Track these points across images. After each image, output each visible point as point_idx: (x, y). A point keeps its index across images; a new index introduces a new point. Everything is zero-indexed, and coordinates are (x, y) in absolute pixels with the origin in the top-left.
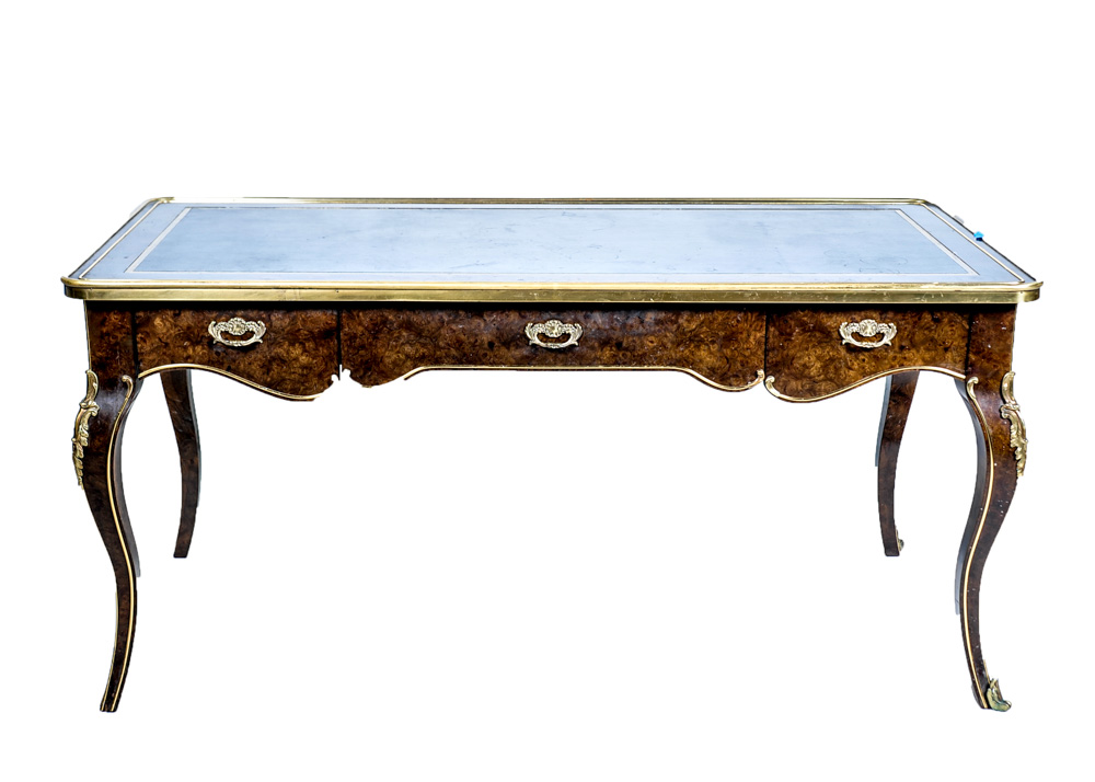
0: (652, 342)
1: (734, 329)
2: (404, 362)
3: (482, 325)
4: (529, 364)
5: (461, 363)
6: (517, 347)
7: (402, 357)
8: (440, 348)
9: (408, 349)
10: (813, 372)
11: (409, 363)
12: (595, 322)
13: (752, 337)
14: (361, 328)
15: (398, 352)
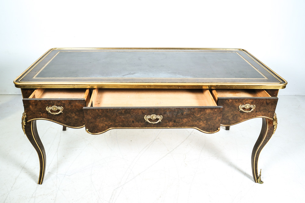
0: (185, 120)
1: (212, 116)
2: (105, 127)
3: (130, 116)
4: (146, 127)
5: (123, 127)
6: (141, 122)
7: (104, 125)
8: (117, 123)
9: (106, 123)
10: (230, 118)
11: (107, 127)
12: (167, 115)
13: (217, 119)
14: (90, 117)
15: (103, 124)
